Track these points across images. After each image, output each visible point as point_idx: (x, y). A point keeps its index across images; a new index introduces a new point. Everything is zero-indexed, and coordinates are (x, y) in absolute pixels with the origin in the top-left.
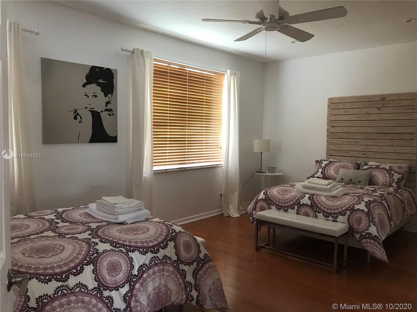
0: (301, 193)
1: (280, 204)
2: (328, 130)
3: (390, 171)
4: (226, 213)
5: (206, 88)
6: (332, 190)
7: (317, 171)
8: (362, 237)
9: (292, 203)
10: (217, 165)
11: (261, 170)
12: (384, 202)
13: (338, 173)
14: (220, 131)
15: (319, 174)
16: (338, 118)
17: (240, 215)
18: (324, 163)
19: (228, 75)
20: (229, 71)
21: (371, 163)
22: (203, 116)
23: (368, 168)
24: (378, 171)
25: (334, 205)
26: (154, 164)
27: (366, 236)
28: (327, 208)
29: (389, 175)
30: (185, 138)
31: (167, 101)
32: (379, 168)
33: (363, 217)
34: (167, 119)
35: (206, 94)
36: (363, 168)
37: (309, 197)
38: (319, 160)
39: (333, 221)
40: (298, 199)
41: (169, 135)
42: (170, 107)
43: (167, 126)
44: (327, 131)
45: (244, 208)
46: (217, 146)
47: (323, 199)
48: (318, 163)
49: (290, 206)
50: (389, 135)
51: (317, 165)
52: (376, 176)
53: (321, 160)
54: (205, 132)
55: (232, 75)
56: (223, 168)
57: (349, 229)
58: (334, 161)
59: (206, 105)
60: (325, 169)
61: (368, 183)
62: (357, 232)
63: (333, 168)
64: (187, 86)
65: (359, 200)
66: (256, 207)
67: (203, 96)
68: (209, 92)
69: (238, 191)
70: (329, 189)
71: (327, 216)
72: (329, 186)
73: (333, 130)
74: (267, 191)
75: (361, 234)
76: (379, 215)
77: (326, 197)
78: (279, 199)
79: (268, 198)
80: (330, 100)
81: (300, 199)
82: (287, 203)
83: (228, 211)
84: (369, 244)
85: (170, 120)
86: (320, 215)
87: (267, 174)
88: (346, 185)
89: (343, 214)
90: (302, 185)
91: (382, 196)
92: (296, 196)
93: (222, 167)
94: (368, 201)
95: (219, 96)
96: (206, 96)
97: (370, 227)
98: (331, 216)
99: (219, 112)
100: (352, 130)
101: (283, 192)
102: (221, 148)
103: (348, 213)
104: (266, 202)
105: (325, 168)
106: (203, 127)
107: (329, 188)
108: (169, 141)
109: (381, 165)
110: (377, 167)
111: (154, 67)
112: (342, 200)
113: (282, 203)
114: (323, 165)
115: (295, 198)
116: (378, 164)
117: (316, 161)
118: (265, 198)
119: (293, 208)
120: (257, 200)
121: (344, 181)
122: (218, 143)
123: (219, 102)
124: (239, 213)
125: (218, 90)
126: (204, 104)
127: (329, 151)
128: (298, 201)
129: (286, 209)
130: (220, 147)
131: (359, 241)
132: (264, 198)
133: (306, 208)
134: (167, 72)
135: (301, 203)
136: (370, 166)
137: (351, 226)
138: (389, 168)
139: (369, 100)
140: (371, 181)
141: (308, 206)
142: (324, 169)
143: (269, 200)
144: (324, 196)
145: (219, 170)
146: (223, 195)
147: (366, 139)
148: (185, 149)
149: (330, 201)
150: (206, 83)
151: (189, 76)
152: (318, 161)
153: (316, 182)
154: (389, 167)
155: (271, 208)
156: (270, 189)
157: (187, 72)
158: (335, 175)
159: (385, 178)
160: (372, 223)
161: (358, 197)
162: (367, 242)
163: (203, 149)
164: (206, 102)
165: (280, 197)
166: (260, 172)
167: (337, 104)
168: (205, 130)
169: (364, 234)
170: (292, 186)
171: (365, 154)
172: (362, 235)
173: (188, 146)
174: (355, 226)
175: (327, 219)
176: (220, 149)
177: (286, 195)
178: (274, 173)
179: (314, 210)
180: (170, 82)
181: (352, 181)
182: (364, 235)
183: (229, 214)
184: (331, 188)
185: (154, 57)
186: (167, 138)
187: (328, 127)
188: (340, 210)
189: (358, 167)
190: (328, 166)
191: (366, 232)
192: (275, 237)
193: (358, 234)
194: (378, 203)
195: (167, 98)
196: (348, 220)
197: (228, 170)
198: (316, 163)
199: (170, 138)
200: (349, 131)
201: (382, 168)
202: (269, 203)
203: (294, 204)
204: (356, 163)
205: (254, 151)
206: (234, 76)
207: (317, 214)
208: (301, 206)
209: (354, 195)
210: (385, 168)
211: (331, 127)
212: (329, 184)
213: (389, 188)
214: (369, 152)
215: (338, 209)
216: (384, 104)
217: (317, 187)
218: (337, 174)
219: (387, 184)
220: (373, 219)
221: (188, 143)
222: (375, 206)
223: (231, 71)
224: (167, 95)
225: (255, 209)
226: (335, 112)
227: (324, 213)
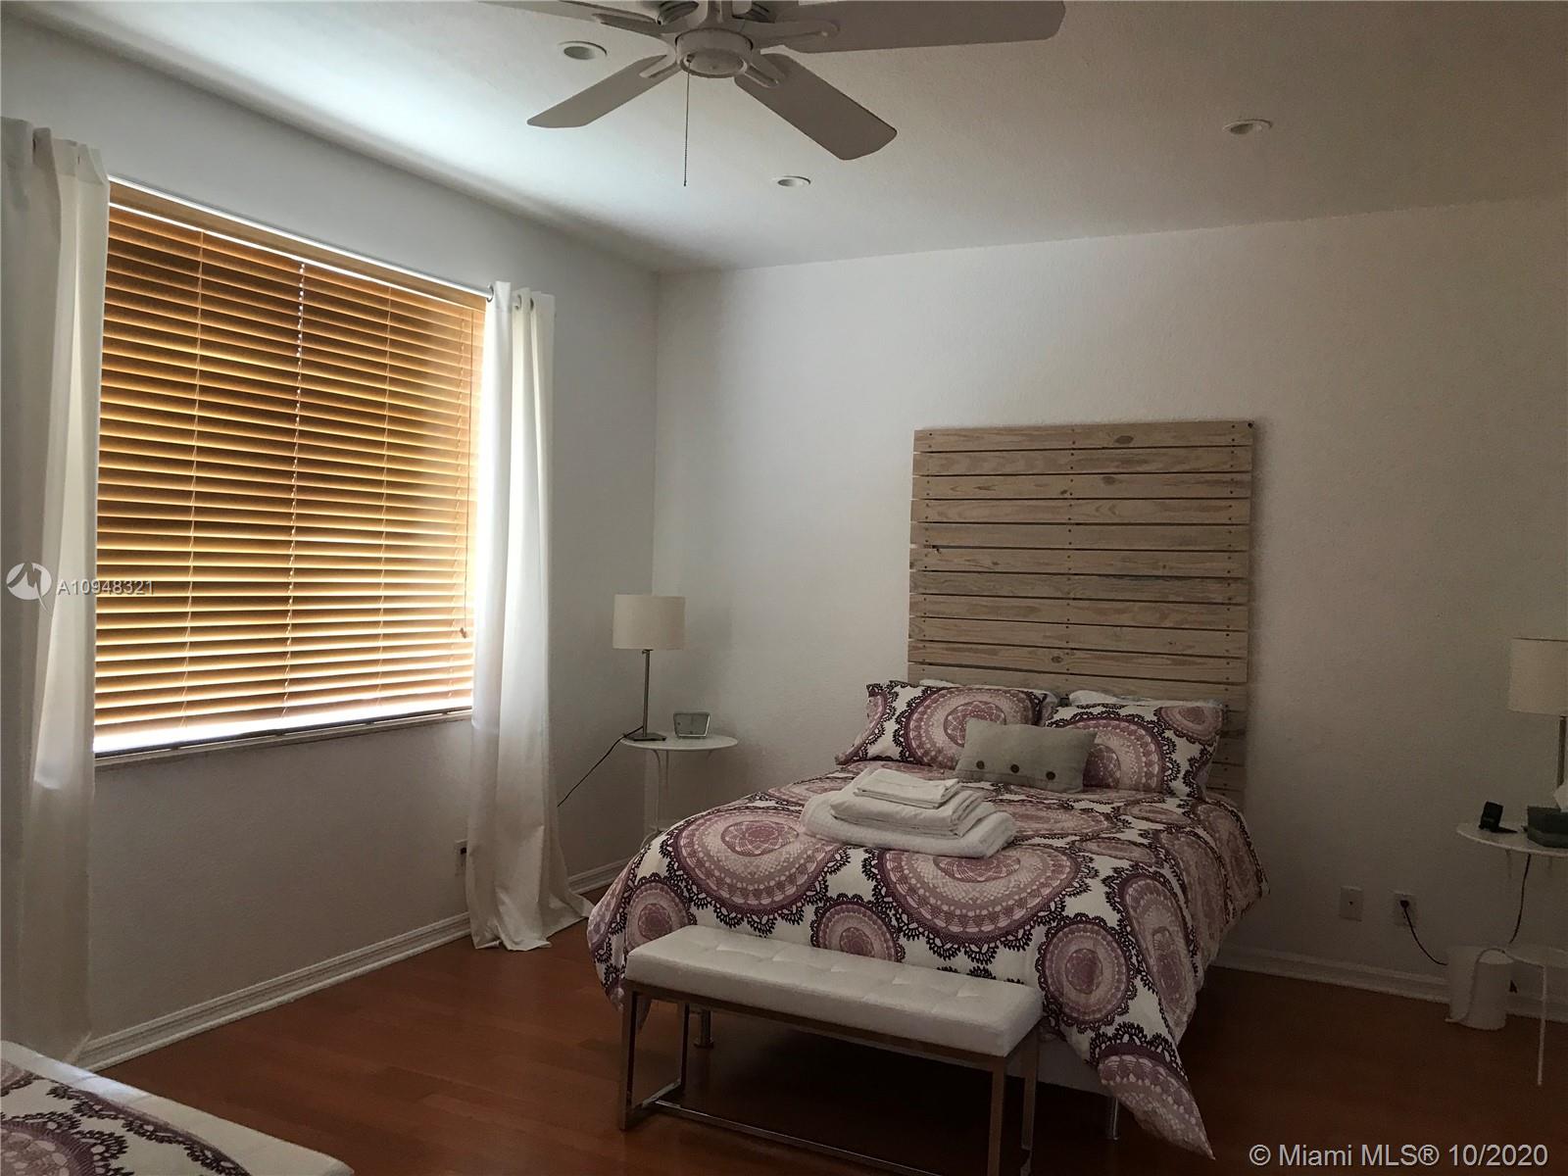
0: (829, 843)
1: (739, 900)
2: (916, 560)
3: (1158, 728)
4: (484, 936)
5: (393, 356)
6: (962, 829)
7: (877, 731)
8: (1103, 1046)
9: (791, 890)
10: (445, 712)
11: (644, 727)
12: (1166, 871)
13: (964, 737)
14: (461, 557)
15: (886, 744)
16: (953, 512)
17: (548, 939)
18: (906, 695)
19: (498, 307)
20: (503, 289)
21: (1083, 697)
22: (379, 483)
23: (1076, 715)
24: (1115, 728)
25: (975, 901)
26: (98, 722)
27: (1118, 1041)
28: (946, 913)
29: (1159, 746)
30: (286, 585)
31: (190, 403)
32: (1118, 717)
33: (1101, 953)
34: (187, 495)
35: (393, 381)
36: (1057, 717)
37: (866, 863)
38: (884, 682)
39: (974, 973)
40: (819, 874)
41: (198, 570)
42: (202, 435)
43: (186, 525)
44: (912, 566)
45: (568, 904)
46: (449, 623)
47: (927, 870)
48: (878, 694)
49: (783, 907)
50: (1146, 583)
51: (876, 705)
52: (1110, 750)
53: (891, 682)
54: (389, 560)
55: (517, 308)
56: (473, 727)
57: (1045, 1008)
58: (943, 688)
59: (392, 433)
60: (908, 723)
61: (1079, 781)
62: (1077, 1022)
63: (939, 716)
64: (298, 338)
65: (1078, 870)
66: (624, 917)
67: (382, 392)
68: (409, 376)
69: (542, 827)
70: (951, 821)
71: (948, 950)
72: (947, 811)
73: (933, 560)
74: (678, 837)
75: (1096, 1029)
76: (1158, 936)
77: (938, 857)
78: (733, 875)
79: (681, 872)
80: (923, 438)
81: (825, 873)
82: (769, 891)
83: (496, 922)
84: (1132, 1078)
85: (200, 496)
86: (917, 947)
87: (673, 744)
88: (998, 791)
89: (1017, 939)
90: (834, 807)
91: (1153, 841)
92: (809, 856)
93: (468, 719)
94: (1111, 873)
95: (457, 395)
96: (394, 394)
97: (1132, 999)
98: (963, 950)
99: (456, 467)
100: (1008, 561)
101: (751, 842)
102: (464, 634)
103: (1039, 933)
104: (673, 891)
105: (909, 718)
106: (379, 534)
107: (949, 820)
108: (197, 600)
109: (1124, 706)
110: (1109, 713)
111: (113, 227)
112: (1010, 873)
113: (745, 893)
114: (900, 705)
115: (802, 869)
116: (1111, 700)
117: (868, 687)
118: (667, 874)
119: (796, 918)
120: (630, 883)
121: (987, 775)
122: (449, 610)
123: (460, 423)
124: (545, 925)
125: (452, 369)
126: (385, 426)
127: (921, 645)
128: (817, 884)
129: (765, 919)
130: (462, 630)
131: (1088, 1062)
132: (664, 873)
133: (852, 917)
134: (193, 265)
135: (832, 893)
136: (1082, 707)
137: (1053, 997)
138: (1155, 719)
139: (1074, 443)
140: (1094, 776)
141: (860, 905)
142: (904, 720)
143: (687, 883)
144: (931, 858)
145: (455, 732)
146: (471, 855)
147: (1062, 599)
148: (283, 641)
149: (958, 879)
150: (394, 330)
151: (309, 295)
152: (877, 686)
153: (889, 792)
154: (1155, 715)
155: (693, 921)
156: (689, 824)
157: (301, 271)
158: (951, 748)
159: (1144, 759)
160: (1142, 979)
161: (1071, 851)
162: (1124, 1071)
163: (375, 637)
164: (393, 420)
165: (735, 863)
166: (642, 734)
167: (948, 455)
168: (389, 548)
169: (1110, 1031)
170: (788, 806)
171: (1056, 659)
172: (1100, 1037)
173: (296, 627)
174: (1071, 994)
175: (948, 963)
176: (460, 639)
177: (765, 857)
178: (698, 738)
179: (888, 925)
180: (206, 314)
181: (1019, 774)
182: (1110, 1034)
183: (497, 938)
184: (958, 819)
185: (111, 179)
186: (183, 586)
187: (913, 546)
188: (1003, 923)
189: (1035, 712)
190: (921, 709)
191: (1119, 1020)
192: (707, 1045)
193: (1085, 1029)
194: (1148, 881)
195: (191, 387)
196: (1040, 965)
197: (498, 736)
198: (872, 694)
199: (197, 586)
200: (995, 564)
201: (1130, 719)
202: (686, 894)
203: (801, 897)
204: (1028, 694)
205: (616, 647)
206: (529, 314)
207: (903, 941)
208: (831, 906)
209: (1050, 847)
210: (1139, 716)
211: (926, 546)
212: (946, 798)
213: (1164, 801)
214: (1072, 649)
215: (993, 918)
216: (1127, 462)
217: (898, 817)
218: (957, 744)
219: (1154, 783)
220: (1144, 959)
221: (296, 613)
222: (1141, 893)
223: (512, 289)
224: (192, 373)
225: (619, 923)
226: (942, 488)
227: (931, 936)
